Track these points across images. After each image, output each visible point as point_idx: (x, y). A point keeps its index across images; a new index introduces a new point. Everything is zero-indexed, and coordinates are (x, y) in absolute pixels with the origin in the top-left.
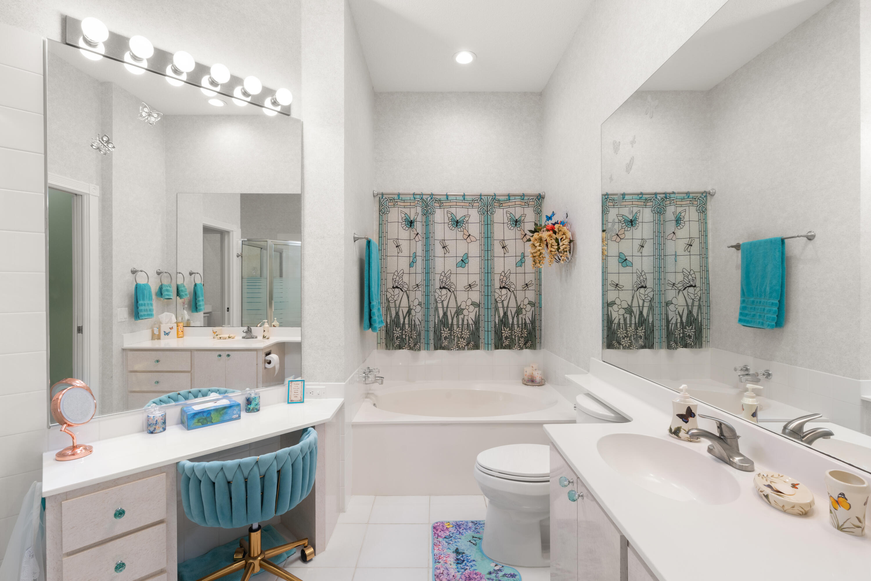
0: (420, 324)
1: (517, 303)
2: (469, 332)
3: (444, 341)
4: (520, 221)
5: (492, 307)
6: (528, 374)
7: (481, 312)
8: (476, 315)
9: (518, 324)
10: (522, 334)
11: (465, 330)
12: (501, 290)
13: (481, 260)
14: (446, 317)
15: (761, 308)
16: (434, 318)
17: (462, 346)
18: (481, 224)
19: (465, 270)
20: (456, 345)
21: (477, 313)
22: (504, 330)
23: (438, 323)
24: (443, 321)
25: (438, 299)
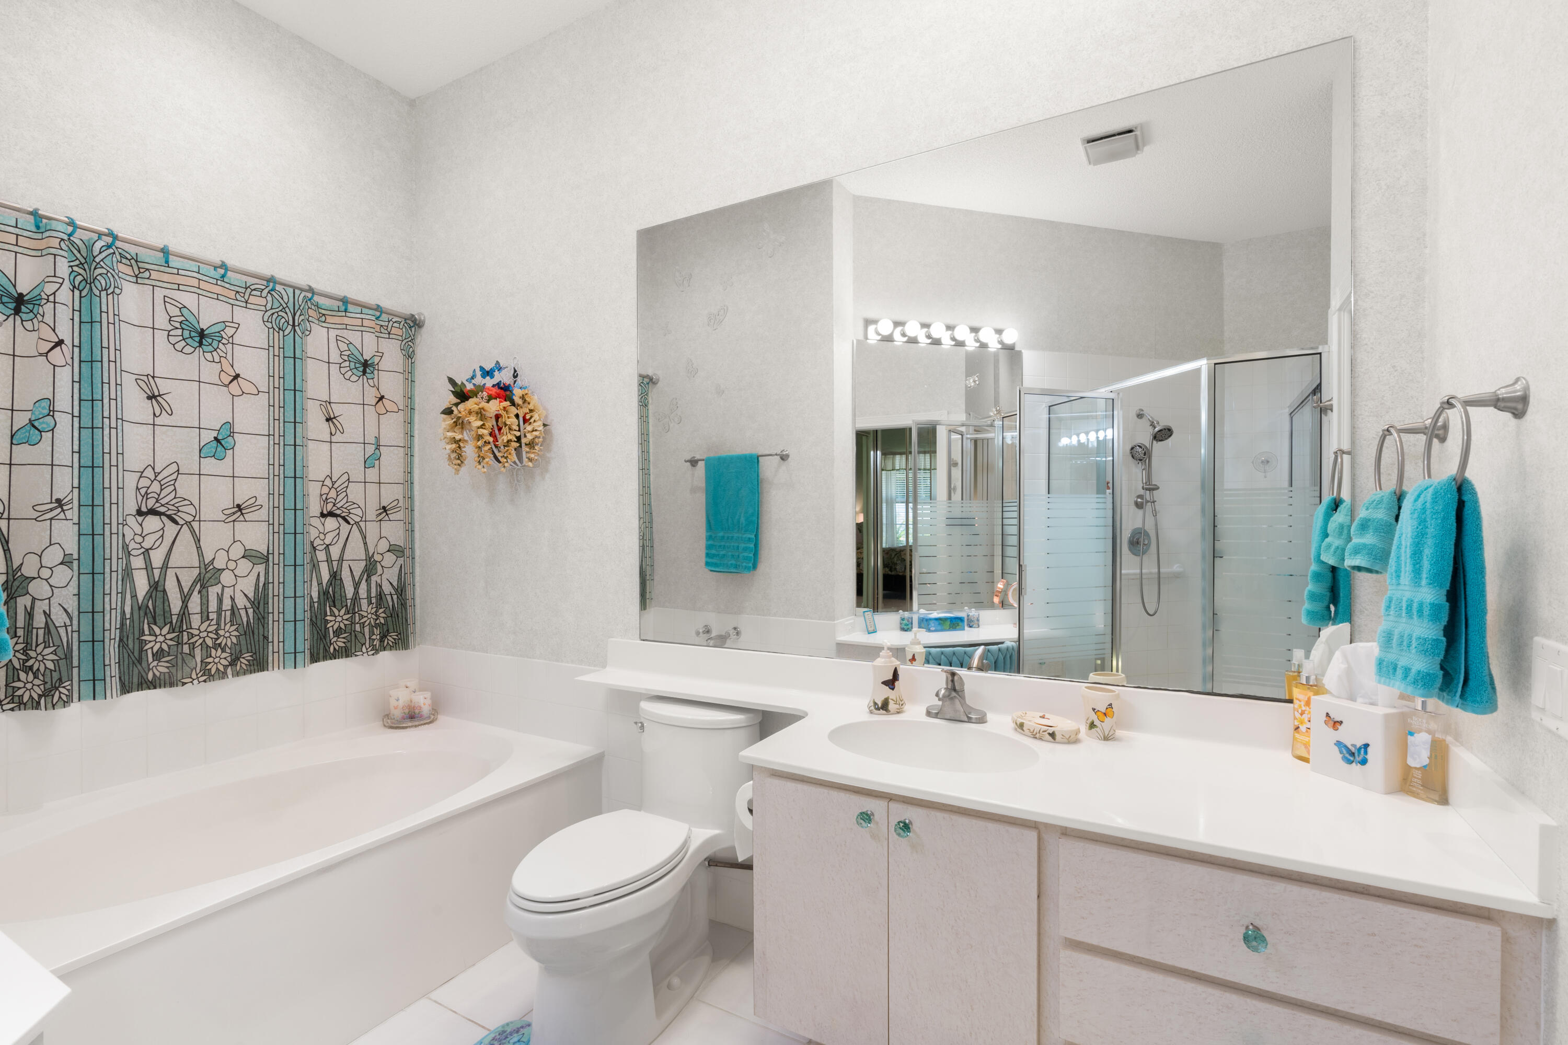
0: (68, 623)
1: (367, 550)
2: (237, 630)
3: (155, 663)
4: (372, 365)
5: (305, 562)
6: (401, 703)
7: (271, 574)
8: (257, 584)
9: (369, 598)
10: (376, 620)
11: (225, 625)
12: (323, 520)
13: (272, 442)
14: (160, 595)
15: (734, 546)
16: (119, 599)
17: (217, 669)
18: (271, 353)
19: (224, 467)
20: (198, 670)
21: (262, 579)
22: (333, 614)
23: (132, 613)
24: (148, 606)
25: (132, 545)
